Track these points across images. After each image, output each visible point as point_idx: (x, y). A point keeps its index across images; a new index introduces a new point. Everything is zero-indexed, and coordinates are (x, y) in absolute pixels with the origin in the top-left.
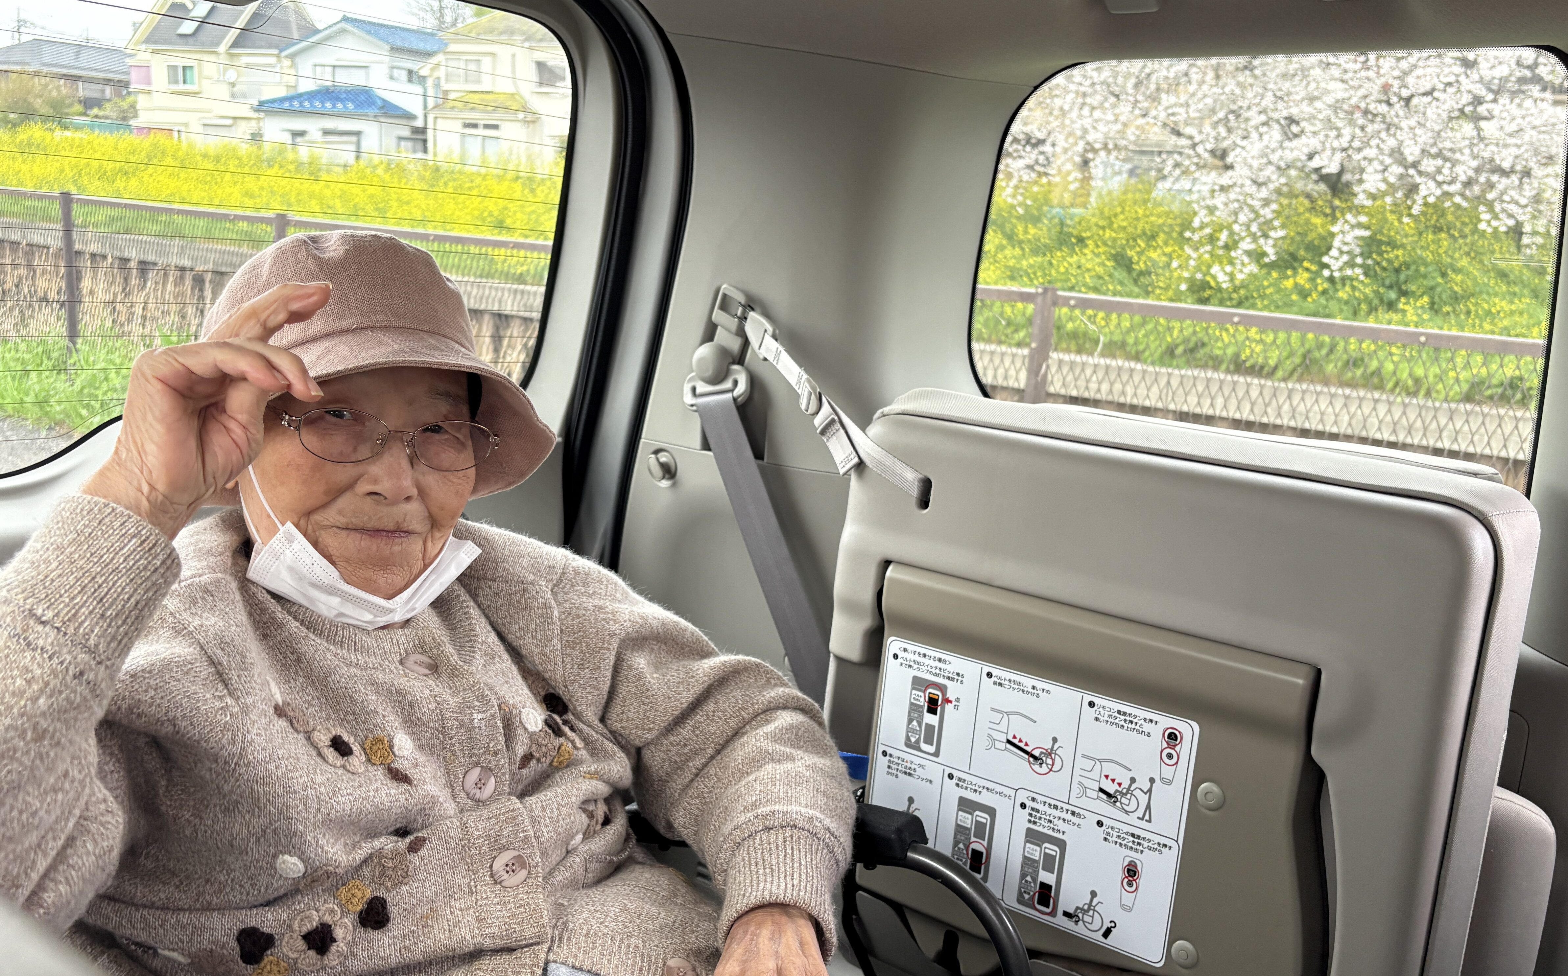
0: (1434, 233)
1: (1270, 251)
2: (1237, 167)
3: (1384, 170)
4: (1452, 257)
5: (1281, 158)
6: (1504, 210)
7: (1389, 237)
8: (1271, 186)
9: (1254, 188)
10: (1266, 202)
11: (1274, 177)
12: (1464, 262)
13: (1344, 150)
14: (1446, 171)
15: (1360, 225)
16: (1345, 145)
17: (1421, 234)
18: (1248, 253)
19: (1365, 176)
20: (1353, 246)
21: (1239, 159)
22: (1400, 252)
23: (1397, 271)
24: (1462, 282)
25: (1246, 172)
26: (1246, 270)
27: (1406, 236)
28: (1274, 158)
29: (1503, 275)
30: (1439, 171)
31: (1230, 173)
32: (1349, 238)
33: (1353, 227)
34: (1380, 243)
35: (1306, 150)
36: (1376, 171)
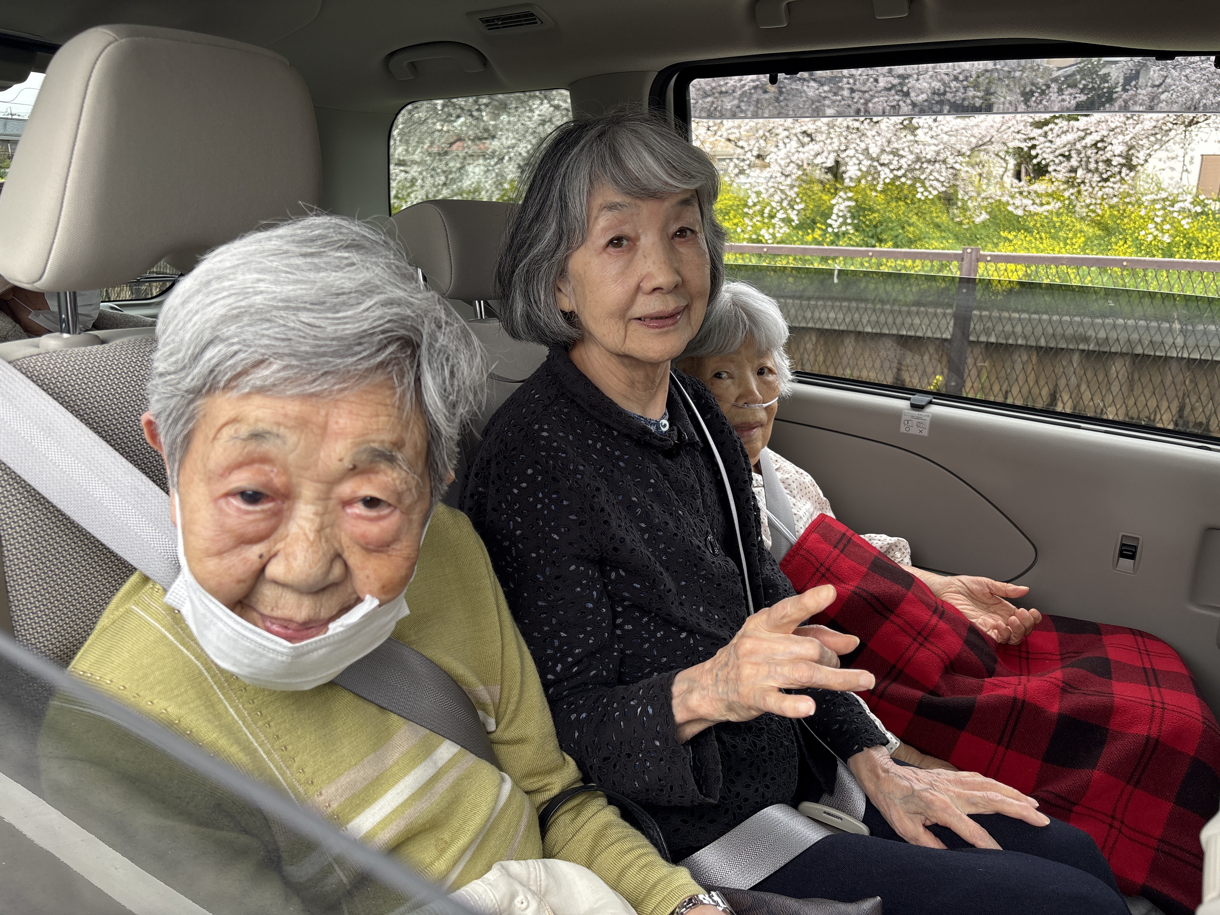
0: (897, 202)
1: (795, 218)
2: (772, 166)
3: (859, 164)
4: (907, 216)
5: (798, 159)
6: (931, 186)
7: (869, 205)
8: (794, 177)
9: (783, 178)
10: (792, 187)
11: (795, 171)
12: (914, 219)
13: (836, 151)
14: (895, 162)
15: (849, 199)
16: (836, 148)
17: (888, 203)
18: (783, 220)
19: (848, 168)
20: (845, 212)
21: (772, 160)
22: (876, 215)
23: (876, 227)
24: (914, 231)
25: (777, 168)
26: (782, 231)
27: (880, 205)
28: (794, 158)
29: (938, 226)
30: (890, 163)
31: (768, 169)
32: (842, 207)
33: (844, 200)
34: (865, 209)
35: (813, 153)
36: (855, 164)
